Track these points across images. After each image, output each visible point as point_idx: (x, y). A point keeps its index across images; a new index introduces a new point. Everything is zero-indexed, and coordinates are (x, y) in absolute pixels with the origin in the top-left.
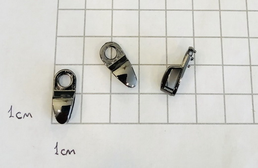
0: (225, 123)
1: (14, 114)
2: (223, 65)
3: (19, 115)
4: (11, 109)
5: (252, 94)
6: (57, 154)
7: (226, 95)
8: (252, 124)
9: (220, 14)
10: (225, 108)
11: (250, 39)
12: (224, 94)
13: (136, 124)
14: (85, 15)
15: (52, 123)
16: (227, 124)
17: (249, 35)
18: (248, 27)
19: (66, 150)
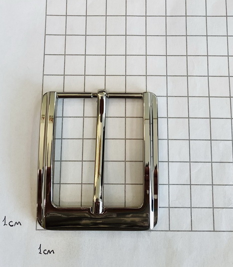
0: (170, 231)
1: (7, 223)
2: (169, 184)
3: (11, 224)
4: (5, 218)
5: (191, 208)
6: (40, 253)
7: (170, 209)
8: (190, 231)
9: (168, 142)
10: (169, 218)
11: (191, 163)
12: (169, 208)
15: (36, 230)
16: (171, 231)
17: (190, 160)
18: (190, 153)
19: (47, 251)
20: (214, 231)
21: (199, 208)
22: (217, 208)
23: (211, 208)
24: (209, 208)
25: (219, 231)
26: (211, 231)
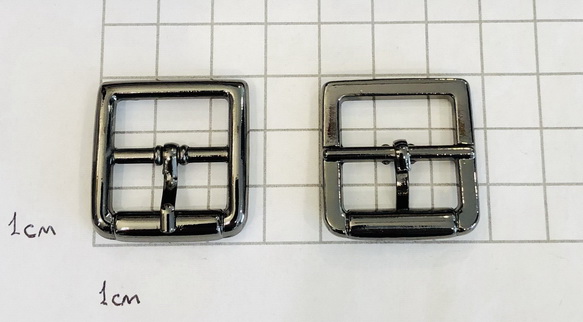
1: (20, 229)
3: (30, 231)
4: (14, 219)
6: (104, 303)
13: (259, 243)
14: (158, 35)
15: (94, 245)
17: (482, 69)
19: (122, 297)
20: (548, 241)
21: (509, 184)
22: (554, 184)
23: (539, 184)
24: (534, 184)
25: (562, 241)
26: (539, 242)
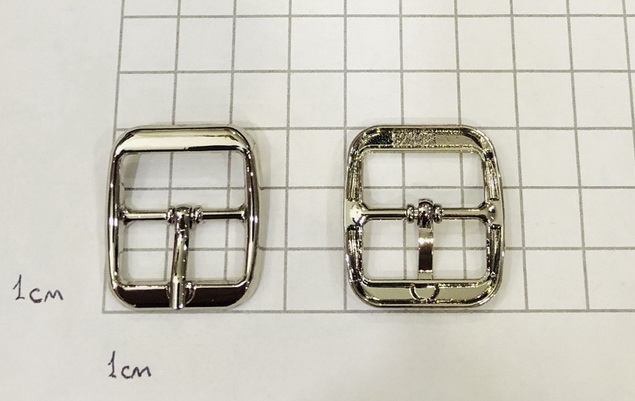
1: (25, 293)
2: (462, 188)
3: (36, 296)
4: (20, 281)
5: (523, 249)
6: (112, 375)
7: (467, 252)
8: (522, 311)
9: (458, 78)
11: (521, 131)
12: (464, 249)
13: (279, 312)
14: (175, 83)
15: (104, 312)
17: (517, 122)
18: (516, 107)
19: (132, 369)
20: (588, 310)
21: (546, 248)
22: (594, 248)
23: (577, 249)
24: (573, 248)
25: (602, 311)
26: (578, 311)
